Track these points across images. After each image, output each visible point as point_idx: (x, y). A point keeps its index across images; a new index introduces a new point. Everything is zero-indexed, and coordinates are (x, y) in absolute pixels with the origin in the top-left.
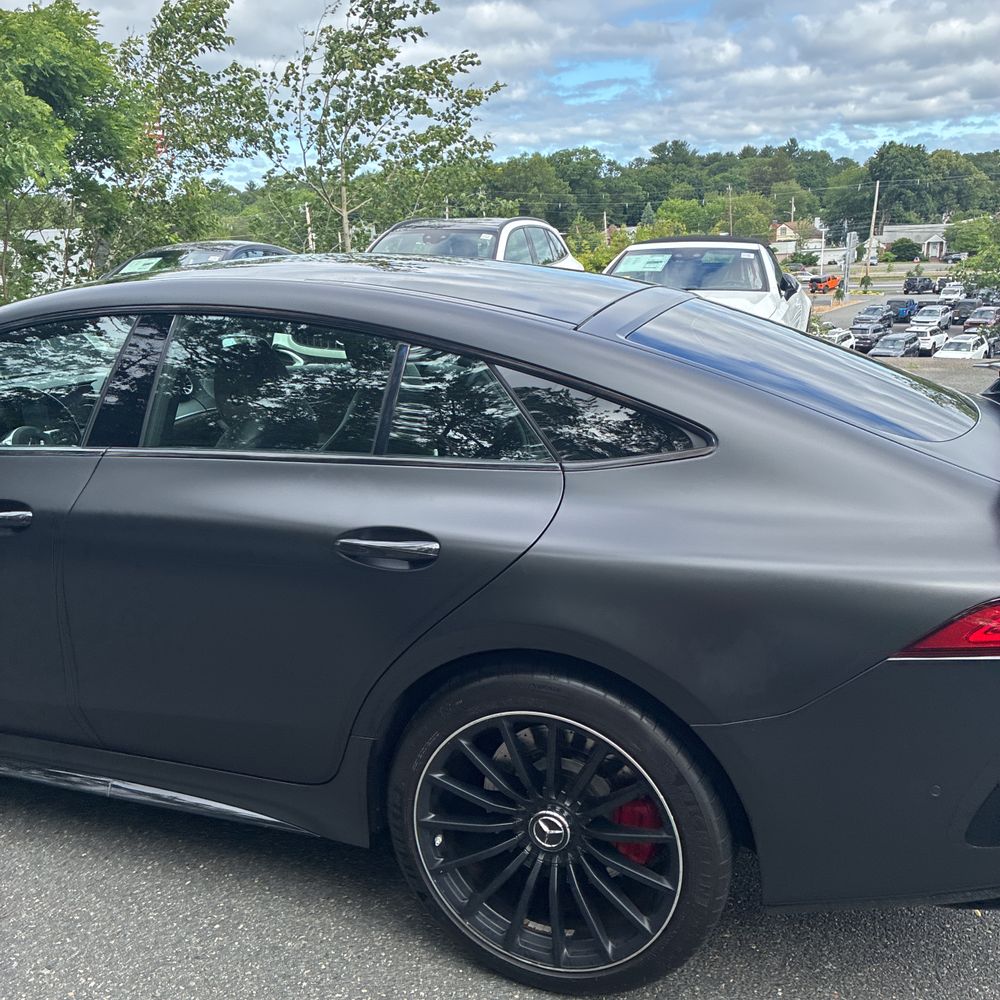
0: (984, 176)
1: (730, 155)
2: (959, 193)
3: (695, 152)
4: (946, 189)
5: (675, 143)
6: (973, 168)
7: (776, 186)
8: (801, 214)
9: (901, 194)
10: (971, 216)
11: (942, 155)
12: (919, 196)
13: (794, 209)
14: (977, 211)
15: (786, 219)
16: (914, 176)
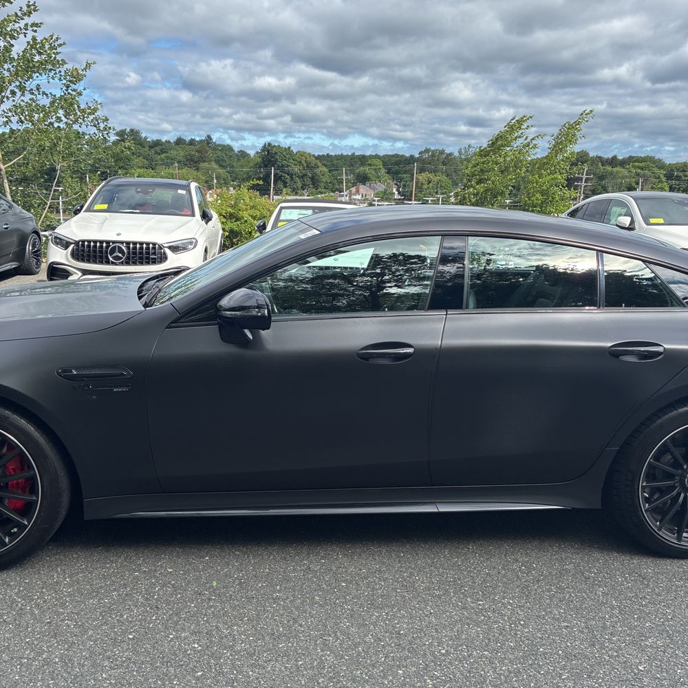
0: (325, 169)
1: (168, 142)
2: (312, 178)
3: (146, 138)
4: (305, 175)
5: (132, 130)
6: (319, 164)
7: (202, 165)
8: (220, 186)
9: (282, 176)
10: (321, 193)
11: (302, 154)
12: (292, 179)
13: (215, 181)
14: (323, 190)
15: (210, 188)
16: (288, 166)
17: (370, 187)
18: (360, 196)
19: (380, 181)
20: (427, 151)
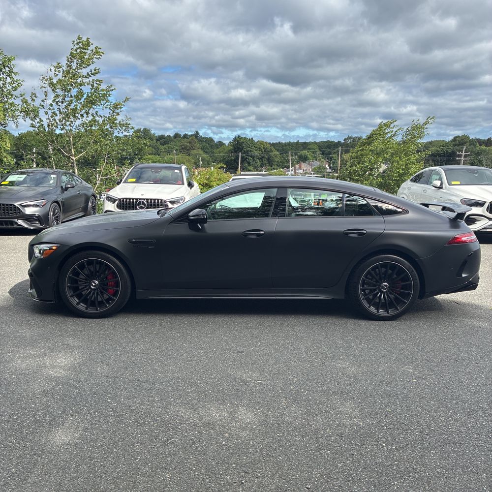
0: (278, 153)
1: (169, 136)
2: (268, 159)
3: (154, 134)
4: (263, 157)
5: (145, 129)
6: (273, 149)
7: (192, 152)
8: (204, 166)
9: (247, 158)
10: (274, 169)
11: (260, 142)
12: (254, 160)
13: (201, 163)
14: (276, 167)
15: (198, 167)
16: (251, 151)
17: (309, 164)
18: (302, 171)
19: (316, 160)
20: (349, 138)
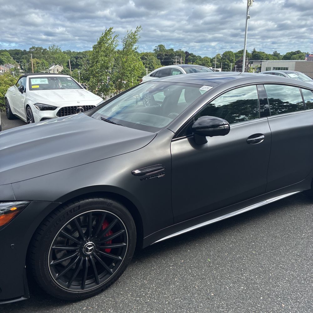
17: (6, 66)
18: (2, 71)
19: (10, 63)
20: (33, 48)
